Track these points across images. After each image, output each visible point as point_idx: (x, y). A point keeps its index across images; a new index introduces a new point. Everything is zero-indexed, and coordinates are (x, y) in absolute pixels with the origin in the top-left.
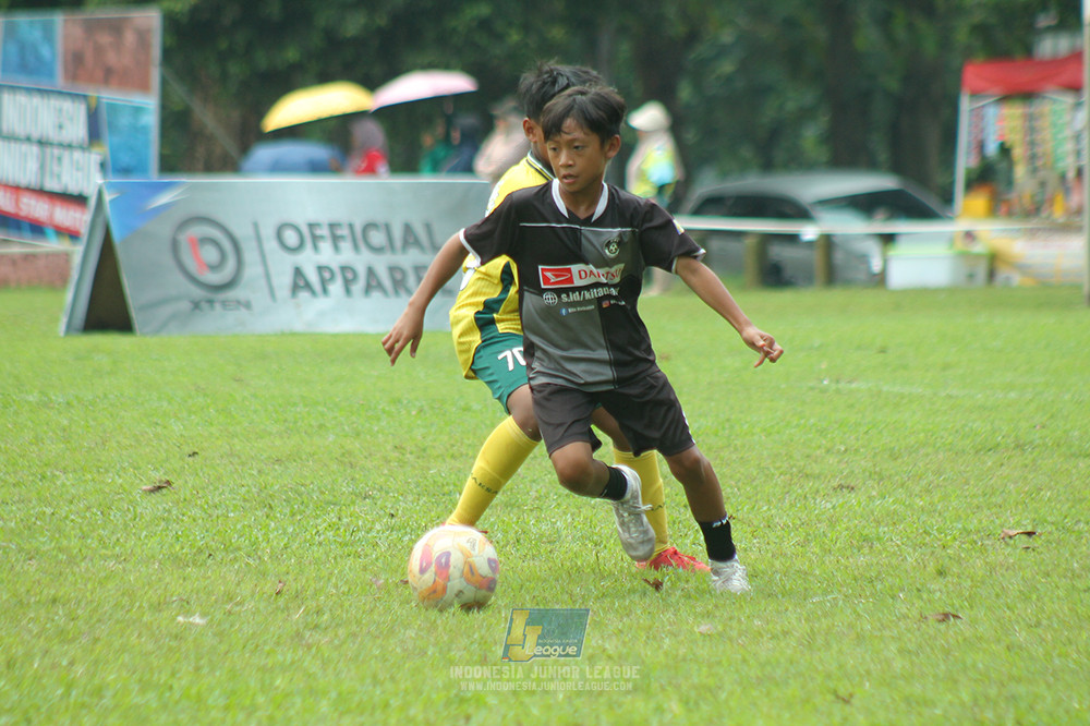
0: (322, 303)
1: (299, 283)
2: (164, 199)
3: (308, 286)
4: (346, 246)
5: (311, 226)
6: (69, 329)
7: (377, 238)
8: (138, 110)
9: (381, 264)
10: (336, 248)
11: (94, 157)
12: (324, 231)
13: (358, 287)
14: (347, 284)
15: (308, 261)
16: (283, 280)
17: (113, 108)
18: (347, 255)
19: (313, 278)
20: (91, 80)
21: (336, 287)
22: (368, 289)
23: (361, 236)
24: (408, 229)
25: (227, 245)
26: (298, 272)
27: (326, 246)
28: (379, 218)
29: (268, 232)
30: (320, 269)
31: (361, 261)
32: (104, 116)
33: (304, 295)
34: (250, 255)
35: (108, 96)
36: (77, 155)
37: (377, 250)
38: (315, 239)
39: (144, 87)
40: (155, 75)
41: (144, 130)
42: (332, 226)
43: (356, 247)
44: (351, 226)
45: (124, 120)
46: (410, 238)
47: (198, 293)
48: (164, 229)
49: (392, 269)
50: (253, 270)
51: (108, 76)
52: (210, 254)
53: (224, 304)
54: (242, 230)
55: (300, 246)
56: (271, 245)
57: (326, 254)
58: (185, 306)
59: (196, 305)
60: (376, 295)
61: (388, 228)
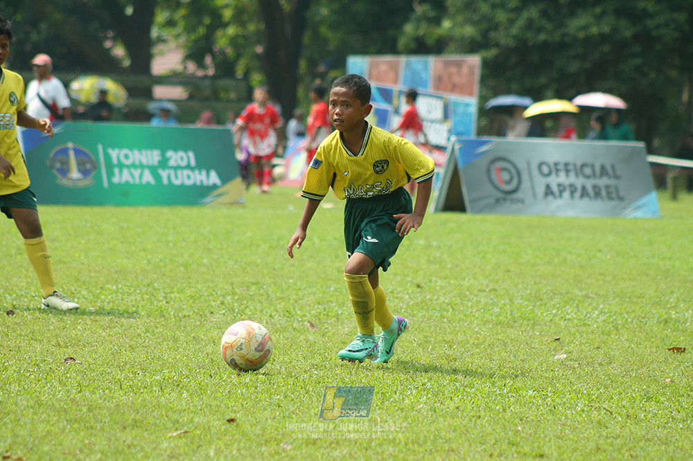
0: (559, 202)
1: (548, 191)
2: (484, 148)
3: (552, 193)
4: (572, 174)
5: (556, 164)
6: (436, 210)
7: (588, 171)
8: (467, 105)
9: (589, 184)
10: (567, 175)
11: (445, 127)
12: (561, 167)
13: (578, 194)
14: (572, 193)
15: (554, 181)
16: (541, 190)
17: (456, 104)
18: (572, 179)
19: (555, 189)
20: (445, 90)
21: (566, 194)
22: (582, 196)
23: (580, 170)
24: (603, 168)
25: (514, 172)
26: (548, 187)
27: (562, 174)
28: (589, 161)
29: (534, 166)
30: (559, 185)
31: (579, 182)
32: (451, 107)
33: (550, 198)
34: (525, 177)
35: (453, 98)
36: (437, 126)
37: (588, 177)
38: (557, 171)
39: (470, 94)
40: (476, 88)
41: (469, 115)
42: (566, 165)
43: (577, 175)
44: (575, 165)
45: (461, 110)
46: (604, 172)
47: (499, 195)
48: (483, 163)
49: (595, 187)
50: (526, 184)
51: (454, 88)
52: (505, 176)
53: (512, 201)
54: (522, 165)
55: (549, 174)
56: (535, 172)
57: (562, 178)
58: (492, 201)
59: (498, 201)
60: (586, 199)
61: (593, 167)
